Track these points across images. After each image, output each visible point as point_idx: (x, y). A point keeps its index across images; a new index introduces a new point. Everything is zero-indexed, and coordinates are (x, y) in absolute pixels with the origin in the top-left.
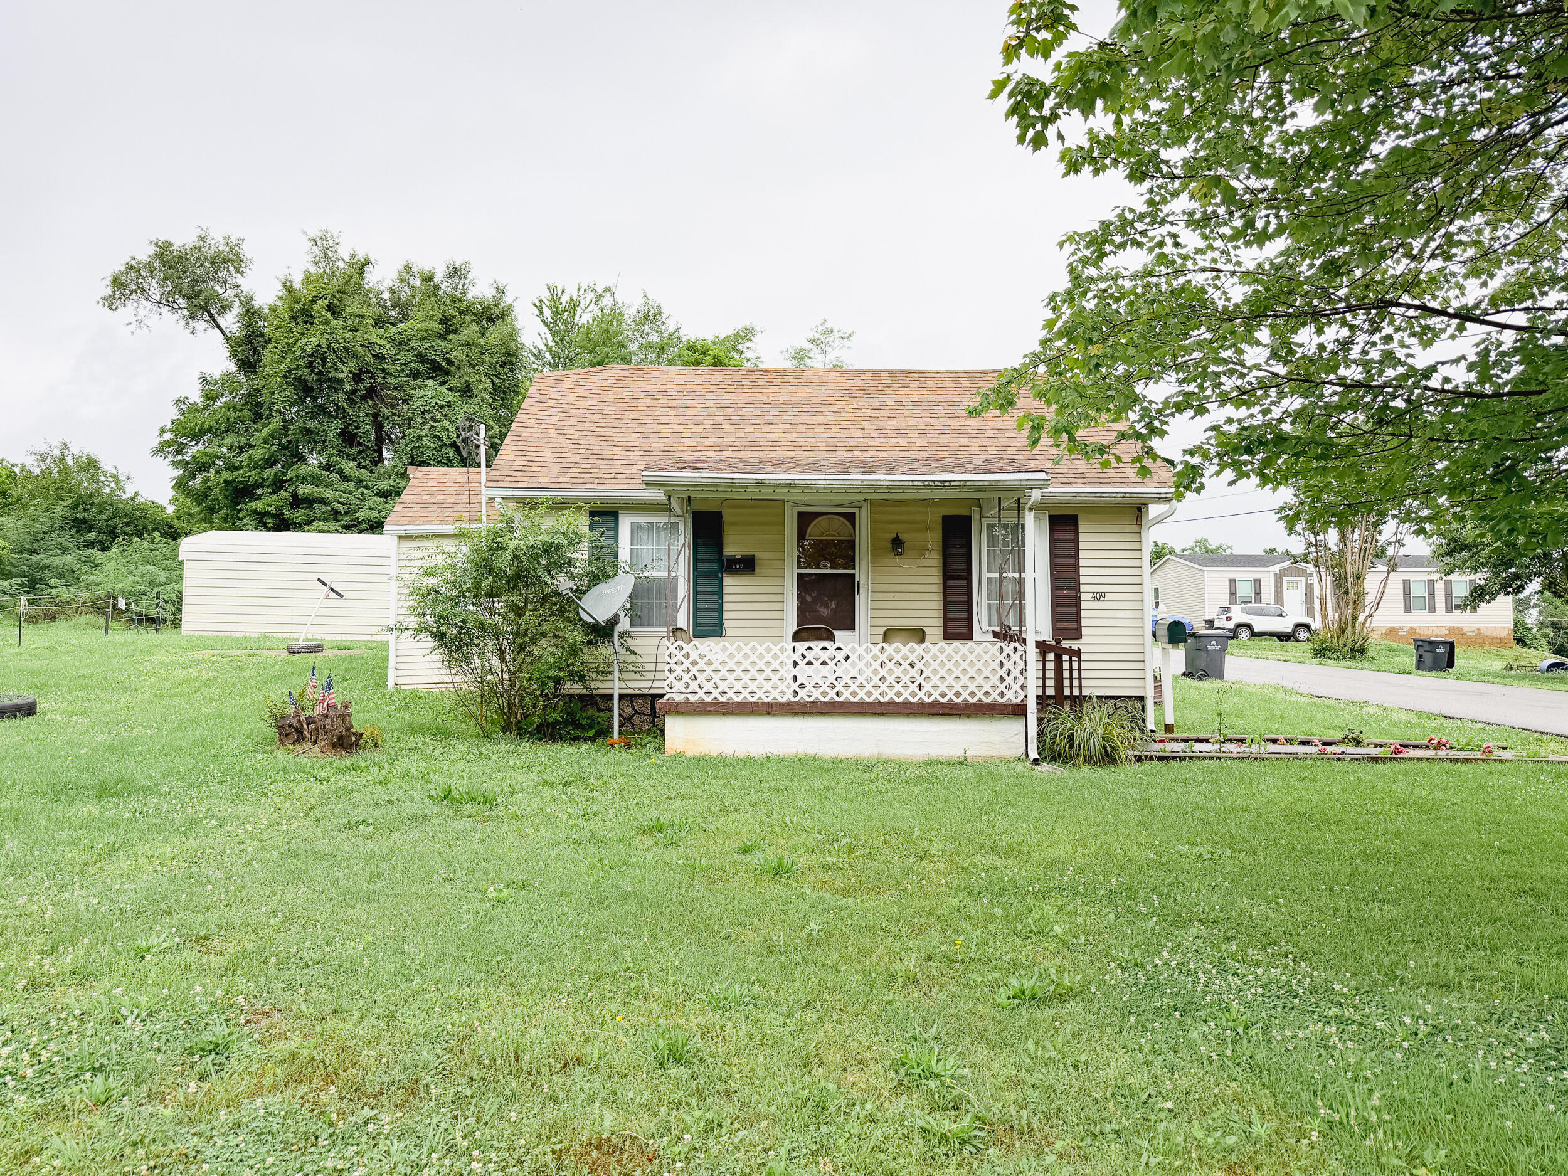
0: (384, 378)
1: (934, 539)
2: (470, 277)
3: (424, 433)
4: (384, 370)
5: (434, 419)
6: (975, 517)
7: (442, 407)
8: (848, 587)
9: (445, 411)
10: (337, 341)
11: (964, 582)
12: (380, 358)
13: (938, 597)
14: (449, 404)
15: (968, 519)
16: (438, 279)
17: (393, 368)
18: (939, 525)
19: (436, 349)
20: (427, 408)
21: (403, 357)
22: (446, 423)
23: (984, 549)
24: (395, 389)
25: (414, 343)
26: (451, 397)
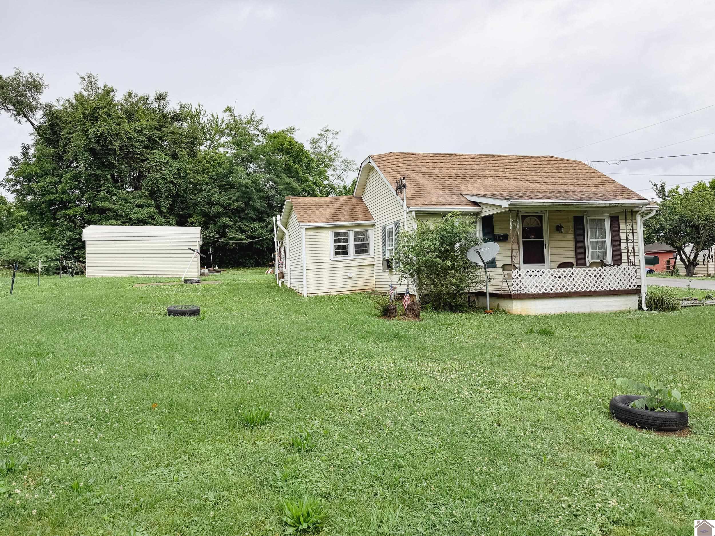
0: (133, 149)
1: (571, 225)
2: (167, 99)
3: (158, 176)
4: (132, 145)
5: (161, 169)
6: (585, 217)
7: (164, 163)
8: (541, 246)
9: (165, 165)
10: (112, 130)
11: (582, 243)
12: (130, 139)
13: (573, 249)
14: (167, 162)
15: (582, 218)
16: (151, 99)
17: (136, 144)
18: (572, 220)
19: (156, 135)
20: (157, 164)
21: (140, 138)
22: (167, 171)
23: (589, 230)
24: (138, 154)
25: (145, 132)
26: (168, 158)
